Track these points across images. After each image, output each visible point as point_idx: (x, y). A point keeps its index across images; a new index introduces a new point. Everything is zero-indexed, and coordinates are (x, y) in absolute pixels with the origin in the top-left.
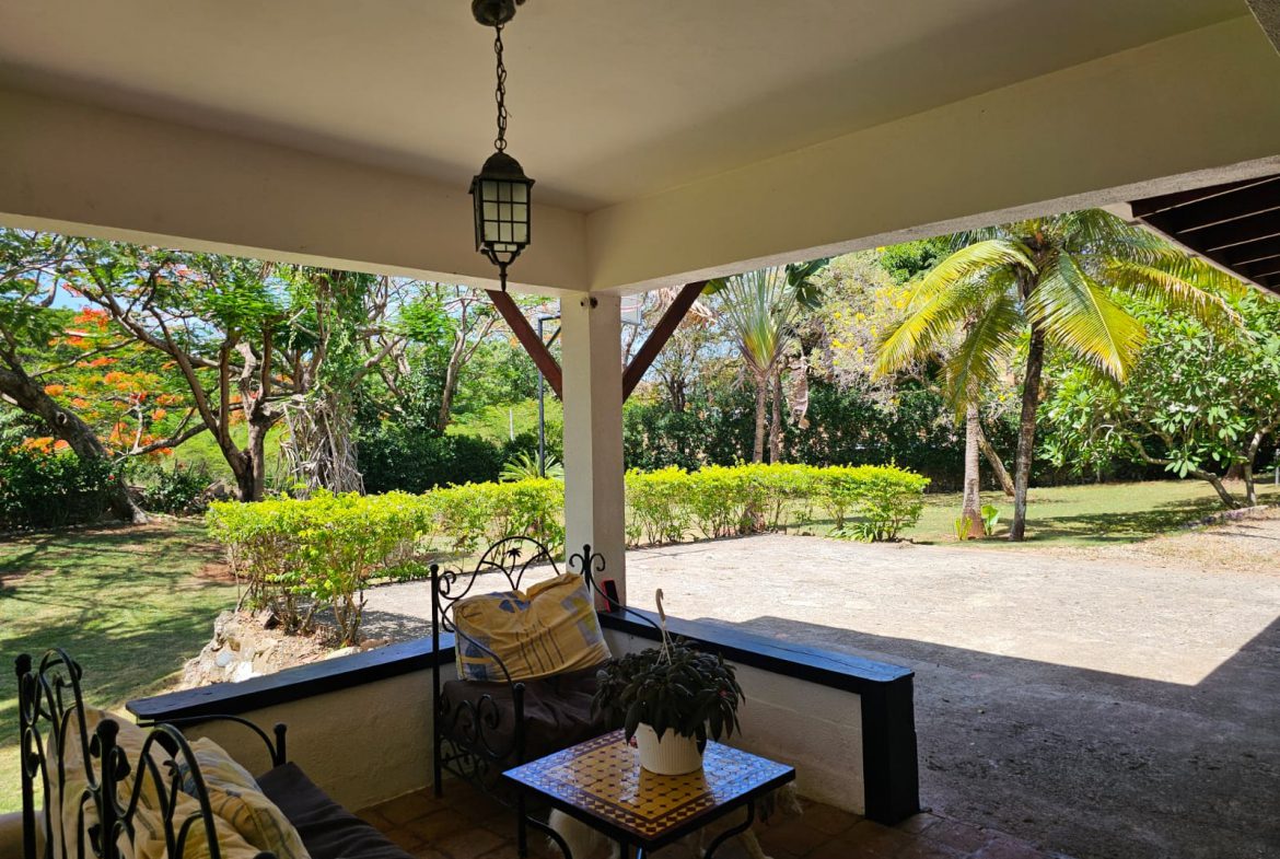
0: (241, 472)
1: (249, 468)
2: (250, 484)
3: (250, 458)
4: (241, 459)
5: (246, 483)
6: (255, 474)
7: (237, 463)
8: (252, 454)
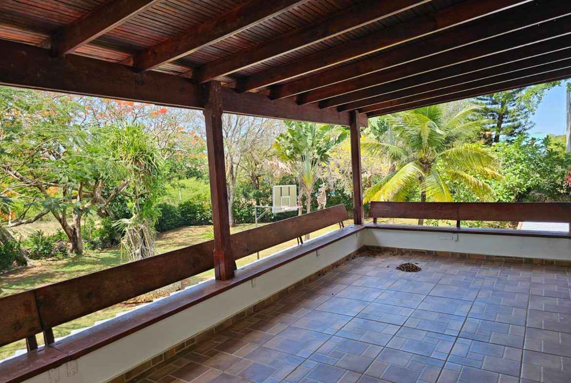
0: (71, 235)
1: (75, 233)
2: (76, 240)
3: (75, 229)
4: (71, 230)
5: (74, 240)
6: (78, 235)
7: (69, 232)
8: (76, 227)
